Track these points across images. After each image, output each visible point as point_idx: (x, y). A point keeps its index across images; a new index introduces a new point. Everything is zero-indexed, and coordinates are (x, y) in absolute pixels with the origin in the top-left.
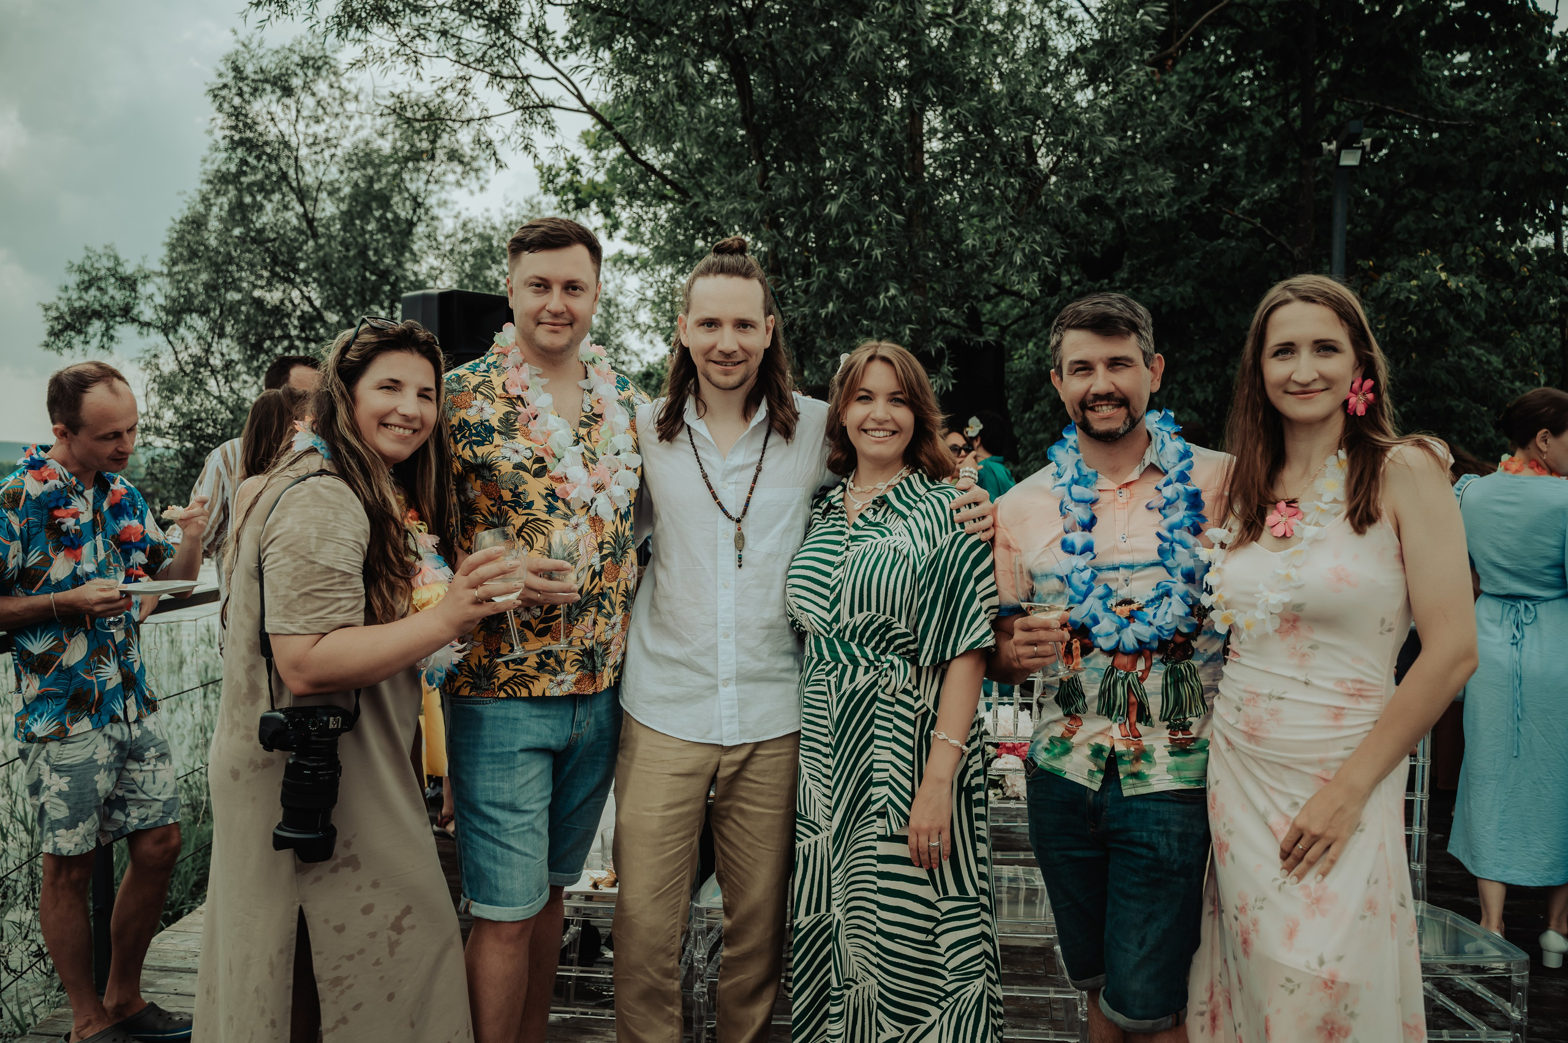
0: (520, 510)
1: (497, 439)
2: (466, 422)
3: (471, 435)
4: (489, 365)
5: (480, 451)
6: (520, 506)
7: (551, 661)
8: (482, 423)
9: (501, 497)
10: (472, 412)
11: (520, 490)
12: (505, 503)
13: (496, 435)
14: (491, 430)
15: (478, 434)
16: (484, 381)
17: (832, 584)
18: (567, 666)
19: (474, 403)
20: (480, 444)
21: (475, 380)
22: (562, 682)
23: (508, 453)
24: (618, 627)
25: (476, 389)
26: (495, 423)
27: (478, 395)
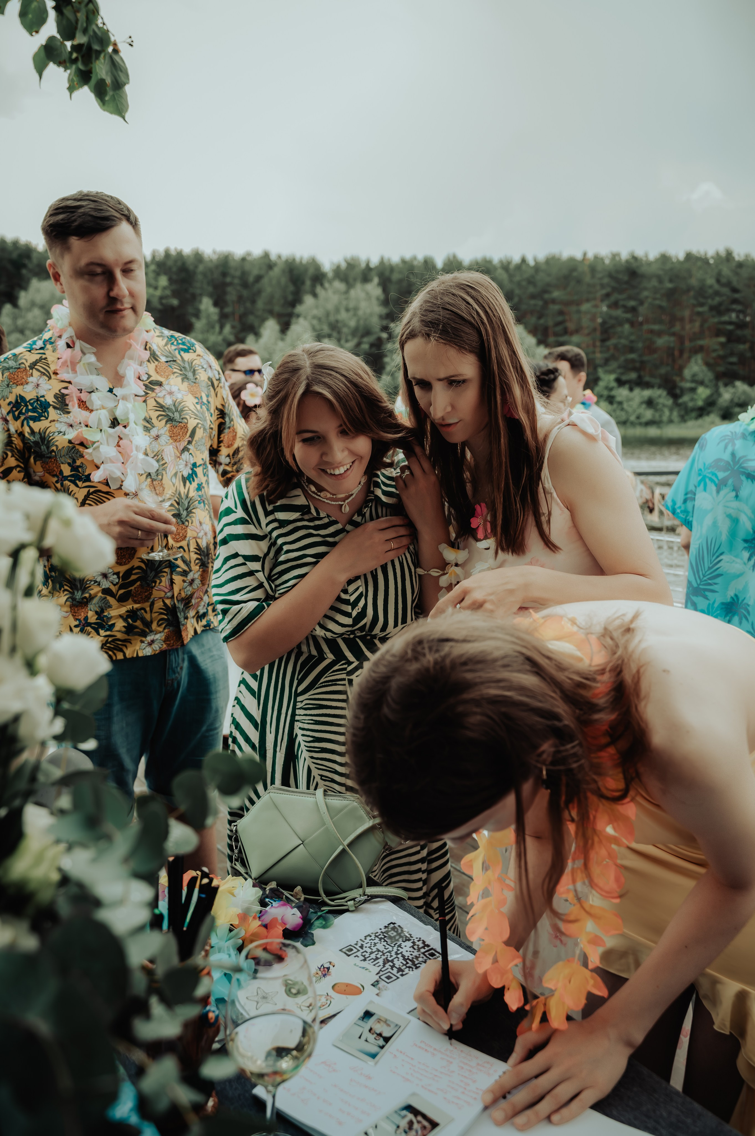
0: (80, 484)
1: (53, 413)
2: (22, 398)
3: (28, 410)
4: (45, 342)
5: (37, 426)
6: (80, 479)
7: (138, 623)
8: (38, 399)
9: (61, 472)
10: (29, 388)
11: (78, 463)
12: (66, 478)
13: (51, 410)
14: (45, 406)
15: (34, 410)
16: (41, 359)
17: (352, 599)
18: (154, 626)
19: (30, 379)
20: (35, 419)
21: (33, 358)
22: (153, 641)
23: (63, 428)
24: (197, 582)
25: (33, 366)
26: (51, 399)
27: (35, 371)
